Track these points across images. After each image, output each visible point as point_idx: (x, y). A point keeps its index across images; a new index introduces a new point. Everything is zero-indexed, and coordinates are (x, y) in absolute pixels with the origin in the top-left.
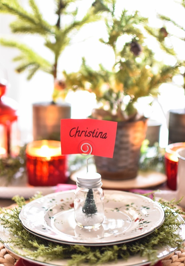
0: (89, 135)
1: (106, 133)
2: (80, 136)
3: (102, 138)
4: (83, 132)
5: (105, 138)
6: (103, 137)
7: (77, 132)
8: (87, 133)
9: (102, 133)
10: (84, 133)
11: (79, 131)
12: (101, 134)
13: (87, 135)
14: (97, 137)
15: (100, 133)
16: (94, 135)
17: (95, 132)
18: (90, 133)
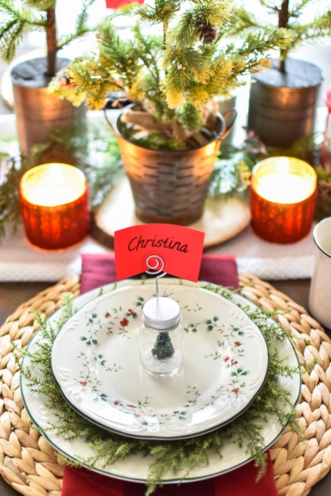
0: (158, 245)
1: (186, 246)
2: (145, 246)
3: (180, 250)
4: (148, 241)
5: (185, 251)
6: (182, 249)
7: (139, 242)
8: (156, 242)
9: (180, 243)
10: (150, 243)
11: (143, 241)
12: (177, 245)
13: (156, 245)
14: (172, 248)
15: (176, 243)
16: (167, 244)
17: (169, 241)
18: (160, 242)
